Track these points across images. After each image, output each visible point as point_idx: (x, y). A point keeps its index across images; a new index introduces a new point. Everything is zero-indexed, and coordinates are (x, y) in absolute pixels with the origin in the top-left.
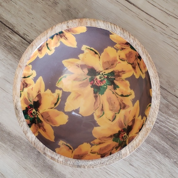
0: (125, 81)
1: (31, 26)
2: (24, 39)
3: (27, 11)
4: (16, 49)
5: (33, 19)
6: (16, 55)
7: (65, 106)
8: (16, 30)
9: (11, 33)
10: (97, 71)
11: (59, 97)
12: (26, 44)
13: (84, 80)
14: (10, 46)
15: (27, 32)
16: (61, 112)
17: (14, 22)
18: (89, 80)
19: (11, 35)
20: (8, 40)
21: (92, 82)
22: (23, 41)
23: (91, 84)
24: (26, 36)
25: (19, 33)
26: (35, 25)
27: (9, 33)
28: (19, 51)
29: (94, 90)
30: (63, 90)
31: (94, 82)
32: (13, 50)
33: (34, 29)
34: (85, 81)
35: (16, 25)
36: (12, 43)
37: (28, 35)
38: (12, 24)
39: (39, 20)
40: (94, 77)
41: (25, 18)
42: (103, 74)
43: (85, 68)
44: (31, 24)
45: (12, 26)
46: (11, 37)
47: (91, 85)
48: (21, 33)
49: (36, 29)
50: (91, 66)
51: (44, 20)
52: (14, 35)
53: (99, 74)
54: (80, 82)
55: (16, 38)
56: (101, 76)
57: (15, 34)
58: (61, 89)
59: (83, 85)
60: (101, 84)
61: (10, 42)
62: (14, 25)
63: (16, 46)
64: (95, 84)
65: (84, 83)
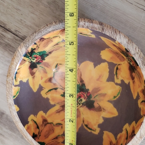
0: (55, 103)
1: (21, 22)
2: (17, 36)
3: (15, 7)
4: (10, 46)
5: (22, 15)
6: (11, 51)
7: (109, 68)
8: (8, 27)
9: (4, 31)
10: (85, 106)
11: (117, 76)
12: (20, 40)
13: (97, 96)
14: (5, 44)
15: (18, 28)
16: (110, 61)
17: (5, 20)
18: (92, 95)
19: (4, 33)
20: (2, 38)
21: (88, 95)
22: (16, 38)
23: (89, 93)
24: (17, 32)
25: (11, 30)
26: (25, 20)
27: (2, 31)
28: (14, 48)
29: (85, 87)
30: (114, 83)
31: (87, 95)
32: (8, 47)
33: (24, 24)
34: (96, 94)
35: (7, 23)
36: (6, 40)
37: (19, 31)
38: (3, 23)
39: (28, 15)
40: (87, 100)
41: (14, 15)
42: (79, 104)
43: (97, 108)
44: (21, 20)
45: (4, 24)
46: (5, 35)
47: (89, 91)
48: (13, 30)
49: (26, 25)
50: (91, 111)
51: (32, 15)
52: (6, 33)
53: (83, 104)
54: (100, 92)
55: (9, 35)
56: (81, 102)
57: (7, 31)
58: (117, 84)
59: (97, 90)
60: (80, 94)
61: (4, 40)
62: (5, 23)
63: (10, 43)
64: (85, 93)
65: (96, 92)
